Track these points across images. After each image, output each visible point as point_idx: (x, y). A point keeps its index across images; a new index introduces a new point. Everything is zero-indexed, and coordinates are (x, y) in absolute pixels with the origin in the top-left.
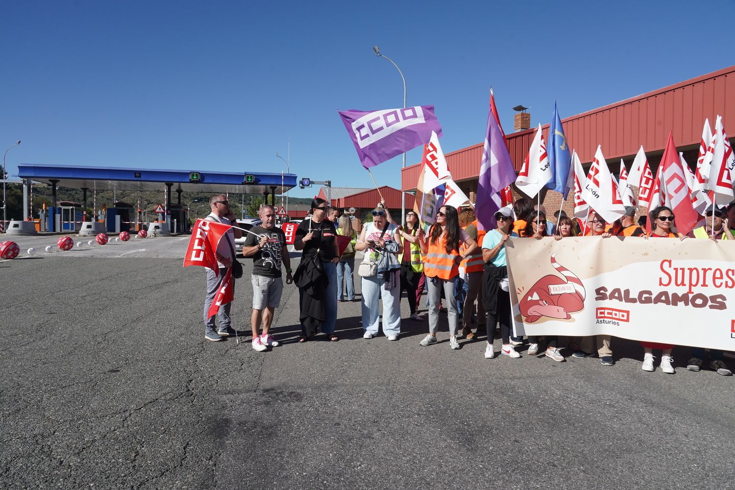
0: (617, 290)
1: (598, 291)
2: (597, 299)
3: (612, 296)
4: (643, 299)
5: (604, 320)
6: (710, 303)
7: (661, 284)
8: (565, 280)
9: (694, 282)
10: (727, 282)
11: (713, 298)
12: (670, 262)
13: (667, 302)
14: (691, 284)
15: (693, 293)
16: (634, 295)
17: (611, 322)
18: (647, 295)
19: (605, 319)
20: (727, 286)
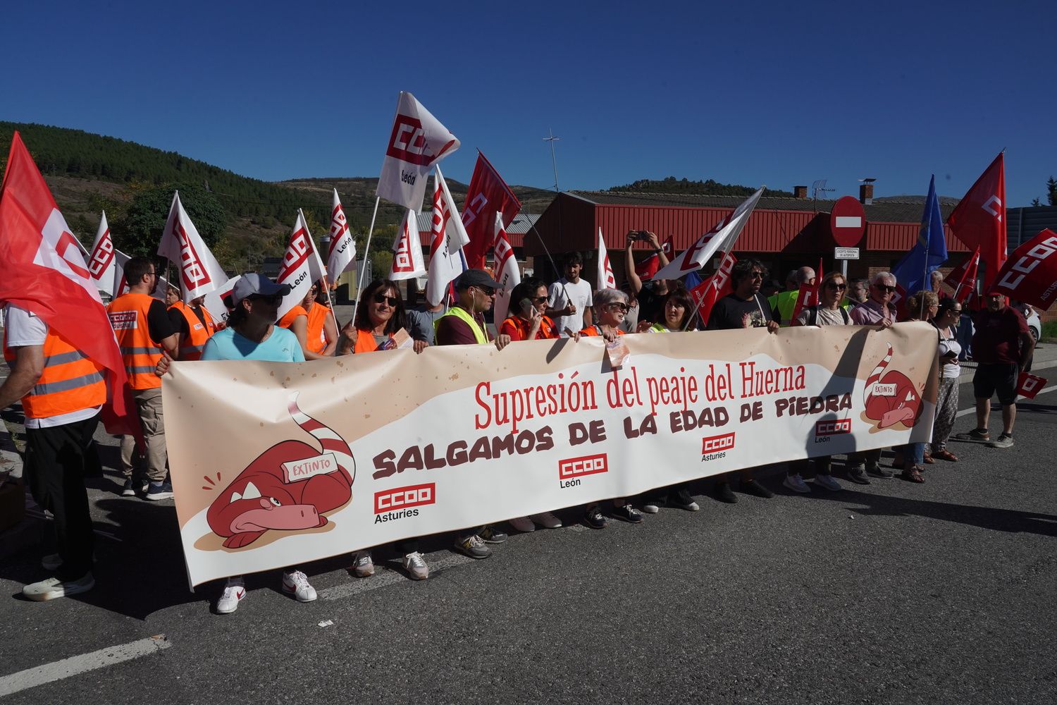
0: (414, 450)
1: (378, 461)
2: (376, 476)
3: (404, 464)
4: (455, 457)
5: (390, 515)
6: (537, 443)
7: (478, 426)
8: (318, 447)
9: (518, 416)
10: (550, 405)
11: (540, 433)
12: (488, 385)
13: (487, 455)
14: (515, 418)
15: (517, 432)
16: (440, 454)
17: (402, 515)
18: (460, 450)
19: (392, 512)
20: (551, 412)
